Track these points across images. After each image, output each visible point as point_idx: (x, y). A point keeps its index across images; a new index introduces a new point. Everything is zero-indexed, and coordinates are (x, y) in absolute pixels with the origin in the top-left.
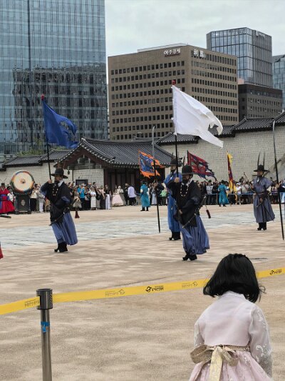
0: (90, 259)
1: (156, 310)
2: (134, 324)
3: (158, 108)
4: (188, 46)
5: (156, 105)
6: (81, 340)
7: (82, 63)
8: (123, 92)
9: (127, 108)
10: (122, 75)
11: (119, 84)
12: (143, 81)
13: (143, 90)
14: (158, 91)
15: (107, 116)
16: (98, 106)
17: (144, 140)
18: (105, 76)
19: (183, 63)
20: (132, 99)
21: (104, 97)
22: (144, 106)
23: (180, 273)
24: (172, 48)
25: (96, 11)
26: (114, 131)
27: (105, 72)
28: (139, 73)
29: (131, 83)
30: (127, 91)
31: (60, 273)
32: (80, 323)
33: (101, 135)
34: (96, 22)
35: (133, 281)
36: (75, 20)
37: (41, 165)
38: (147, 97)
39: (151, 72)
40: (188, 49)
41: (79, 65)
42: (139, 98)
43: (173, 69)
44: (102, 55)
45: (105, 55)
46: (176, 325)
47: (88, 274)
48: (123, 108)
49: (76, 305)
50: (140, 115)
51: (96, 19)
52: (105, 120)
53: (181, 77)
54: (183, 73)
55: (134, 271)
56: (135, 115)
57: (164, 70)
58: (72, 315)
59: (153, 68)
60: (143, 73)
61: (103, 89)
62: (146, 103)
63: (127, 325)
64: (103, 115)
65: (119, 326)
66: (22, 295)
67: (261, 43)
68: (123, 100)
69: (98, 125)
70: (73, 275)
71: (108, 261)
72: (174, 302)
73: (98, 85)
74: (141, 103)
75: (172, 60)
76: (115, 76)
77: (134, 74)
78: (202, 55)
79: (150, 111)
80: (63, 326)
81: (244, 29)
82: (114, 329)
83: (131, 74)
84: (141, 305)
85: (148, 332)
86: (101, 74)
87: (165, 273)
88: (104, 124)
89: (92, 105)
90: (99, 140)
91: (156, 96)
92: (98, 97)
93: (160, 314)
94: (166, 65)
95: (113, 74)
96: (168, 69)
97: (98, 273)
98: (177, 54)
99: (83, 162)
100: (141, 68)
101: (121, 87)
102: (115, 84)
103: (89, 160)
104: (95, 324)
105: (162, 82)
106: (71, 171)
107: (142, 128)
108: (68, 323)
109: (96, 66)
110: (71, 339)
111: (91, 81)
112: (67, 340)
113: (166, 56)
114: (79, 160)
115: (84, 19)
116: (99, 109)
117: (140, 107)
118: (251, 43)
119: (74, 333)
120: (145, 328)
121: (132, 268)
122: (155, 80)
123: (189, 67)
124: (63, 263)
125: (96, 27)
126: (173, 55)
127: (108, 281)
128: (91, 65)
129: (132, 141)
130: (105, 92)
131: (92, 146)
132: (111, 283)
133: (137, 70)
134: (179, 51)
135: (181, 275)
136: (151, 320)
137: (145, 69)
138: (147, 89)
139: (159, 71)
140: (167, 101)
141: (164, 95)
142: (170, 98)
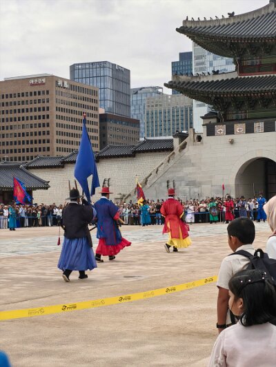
1: (49, 326)
3: (23, 134)
4: (53, 76)
5: (21, 131)
12: (9, 108)
13: (9, 116)
14: (23, 118)
19: (48, 92)
22: (9, 131)
23: (64, 291)
24: (38, 78)
28: (5, 100)
38: (13, 123)
39: (17, 99)
40: (52, 79)
42: (6, 124)
43: (38, 97)
46: (72, 341)
50: (6, 140)
53: (46, 105)
54: (48, 102)
55: (19, 290)
56: (1, 140)
57: (29, 98)
59: (19, 96)
60: (9, 100)
62: (11, 129)
67: (121, 76)
72: (65, 319)
74: (7, 129)
75: (37, 89)
77: (1, 101)
78: (66, 85)
79: (16, 136)
81: (105, 62)
87: (50, 291)
91: (22, 122)
93: (54, 330)
94: (31, 93)
96: (33, 98)
98: (43, 84)
100: (7, 95)
105: (27, 110)
107: (8, 152)
113: (32, 85)
117: (5, 132)
118: (111, 75)
121: (17, 286)
122: (21, 107)
123: (54, 96)
126: (37, 84)
133: (3, 97)
134: (44, 80)
135: (65, 293)
136: (47, 337)
137: (11, 97)
138: (13, 116)
139: (24, 98)
140: (31, 127)
141: (29, 122)
142: (35, 124)
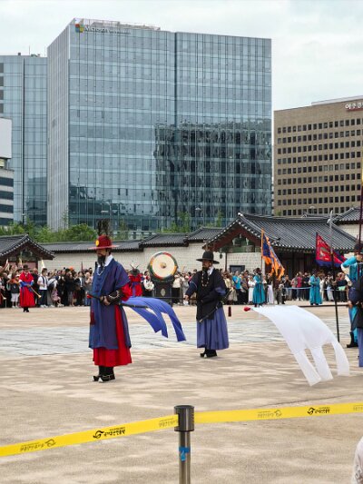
0: (245, 368)
1: (328, 437)
2: (299, 455)
3: (337, 177)
5: (334, 173)
6: (231, 471)
7: (242, 119)
8: (292, 155)
9: (297, 176)
10: (291, 135)
11: (288, 145)
12: (318, 142)
13: (318, 153)
14: (336, 155)
15: (271, 185)
16: (260, 173)
17: (318, 217)
18: (269, 135)
20: (303, 165)
21: (268, 161)
22: (318, 174)
24: (356, 101)
25: (260, 52)
26: (279, 204)
27: (270, 130)
28: (313, 132)
29: (302, 144)
30: (298, 155)
31: (206, 385)
32: (230, 450)
33: (263, 209)
34: (260, 67)
35: (299, 399)
36: (234, 65)
37: (187, 246)
38: (323, 163)
39: (328, 131)
41: (238, 121)
42: (313, 164)
43: (356, 127)
44: (267, 108)
45: (270, 109)
47: (242, 387)
48: (292, 176)
49: (226, 425)
50: (313, 185)
51: (260, 64)
52: (268, 191)
56: (307, 185)
57: (345, 129)
58: (221, 439)
59: (331, 126)
60: (318, 131)
61: (266, 152)
62: (320, 170)
63: (290, 456)
64: (266, 185)
65: (280, 456)
66: (157, 410)
68: (292, 166)
69: (259, 197)
70: (223, 388)
71: (268, 372)
73: (261, 147)
74: (315, 170)
75: (355, 116)
76: (282, 136)
77: (307, 133)
79: (326, 180)
80: (209, 452)
82: (274, 460)
83: (302, 133)
84: (308, 431)
85: (317, 466)
86: (266, 132)
88: (267, 195)
89: (253, 172)
90: (260, 215)
91: (334, 162)
92: (261, 161)
93: (333, 443)
94: (347, 122)
95: (279, 132)
96: (350, 128)
97: (255, 385)
99: (240, 243)
100: (315, 125)
101: (290, 149)
102: (282, 146)
103: (247, 241)
104: (250, 452)
105: (342, 144)
106: (224, 254)
107: (315, 202)
108: (214, 450)
109: (259, 122)
110: (219, 470)
111: (253, 141)
112: (213, 471)
113: (349, 110)
114: (234, 241)
115: (245, 63)
116: (261, 176)
117: (313, 174)
119: (222, 462)
120: (314, 460)
122: (334, 141)
124: (211, 372)
125: (260, 73)
126: (356, 109)
127: (266, 397)
128: (253, 121)
129: (302, 217)
130: (269, 156)
131: (251, 223)
132: (271, 400)
133: (310, 128)
136: (321, 451)
137: (320, 127)
138: (323, 152)
139: (339, 129)
140: (348, 168)
141: (345, 161)
142: (353, 164)
